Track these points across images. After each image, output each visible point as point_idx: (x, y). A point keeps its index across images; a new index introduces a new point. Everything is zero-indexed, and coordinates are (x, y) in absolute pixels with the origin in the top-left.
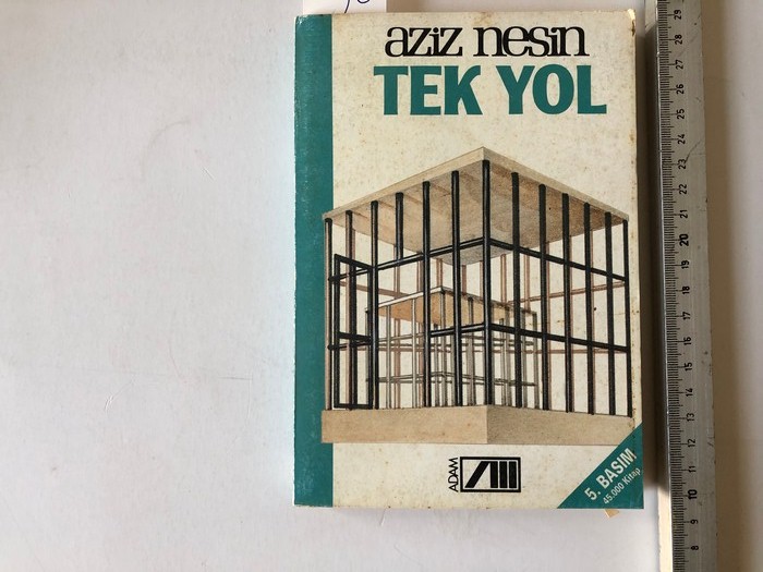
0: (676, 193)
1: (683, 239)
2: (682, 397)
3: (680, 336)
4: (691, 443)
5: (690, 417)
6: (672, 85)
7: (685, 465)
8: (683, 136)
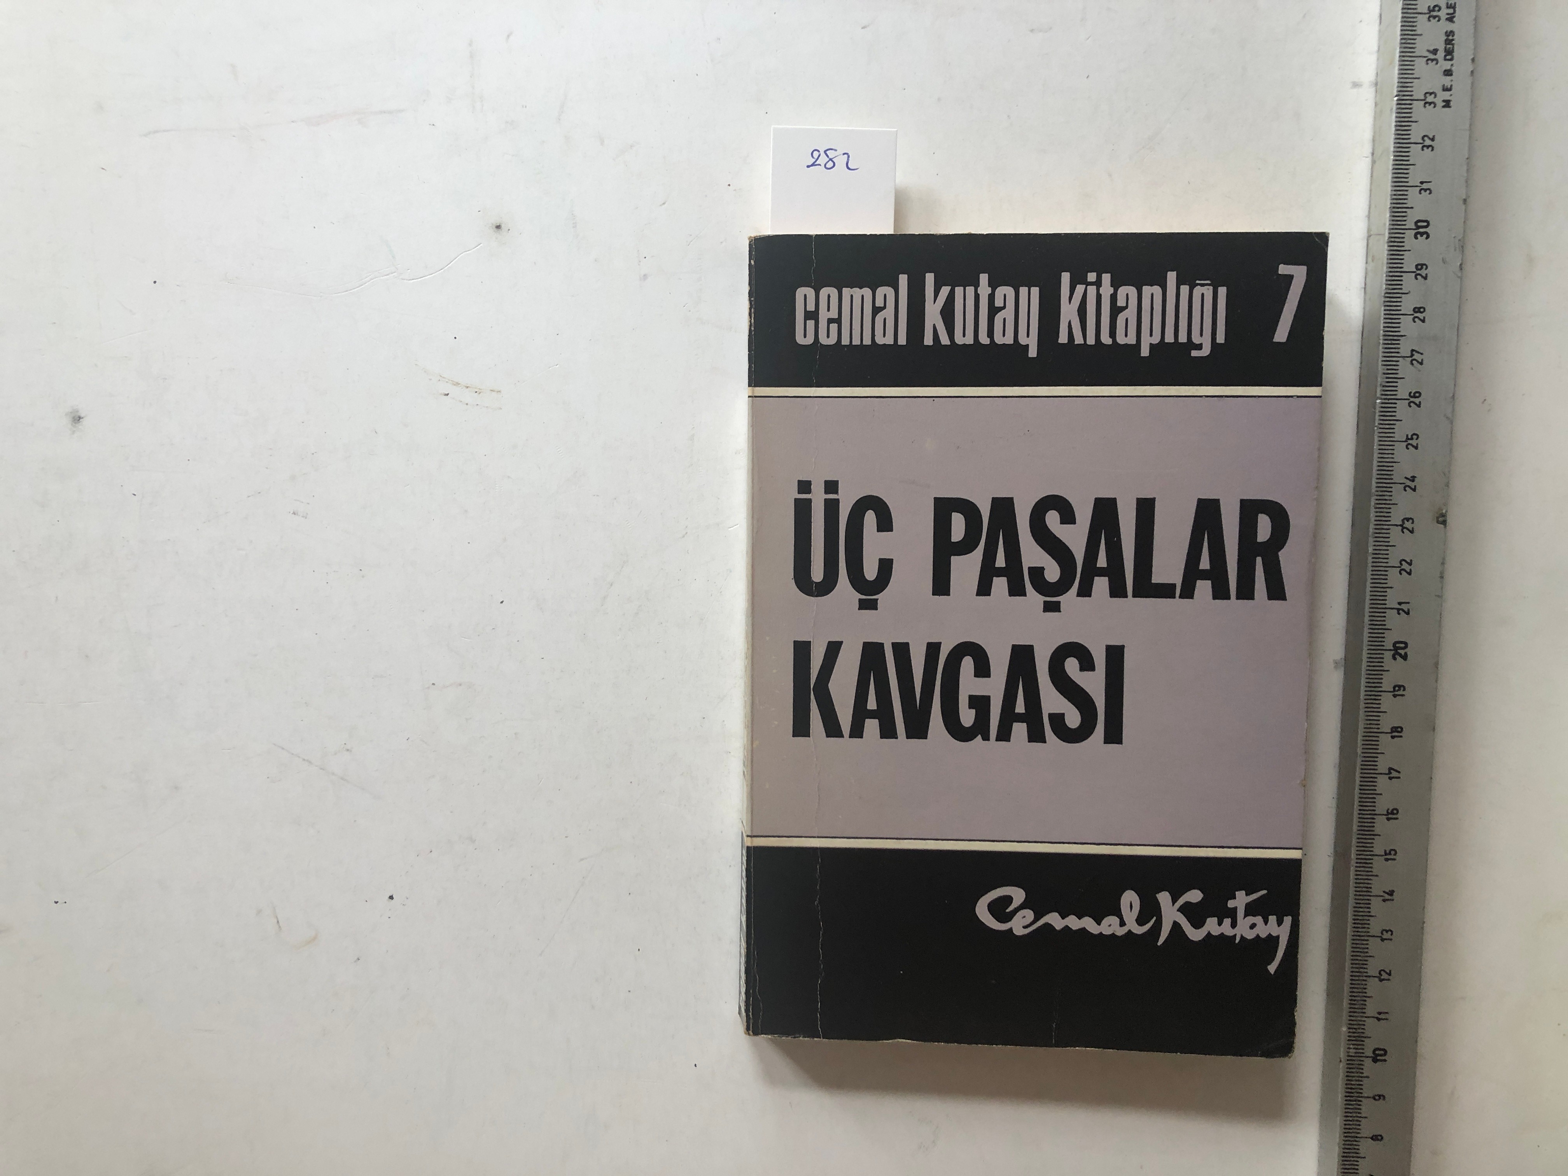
0: (1393, 574)
1: (1399, 650)
2: (1377, 903)
3: (1383, 804)
4: (1384, 975)
5: (1386, 935)
6: (1403, 392)
7: (1371, 1009)
8: (1413, 479)
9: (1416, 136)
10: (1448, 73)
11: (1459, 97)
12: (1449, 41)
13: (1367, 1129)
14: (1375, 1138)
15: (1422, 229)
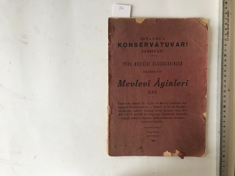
0: (223, 97)
1: (224, 106)
2: (223, 138)
3: (223, 126)
4: (224, 146)
5: (224, 141)
6: (224, 75)
7: (223, 151)
8: (225, 86)
9: (224, 44)
10: (228, 36)
11: (229, 39)
12: (228, 33)
13: (223, 165)
14: (224, 166)
15: (225, 55)
